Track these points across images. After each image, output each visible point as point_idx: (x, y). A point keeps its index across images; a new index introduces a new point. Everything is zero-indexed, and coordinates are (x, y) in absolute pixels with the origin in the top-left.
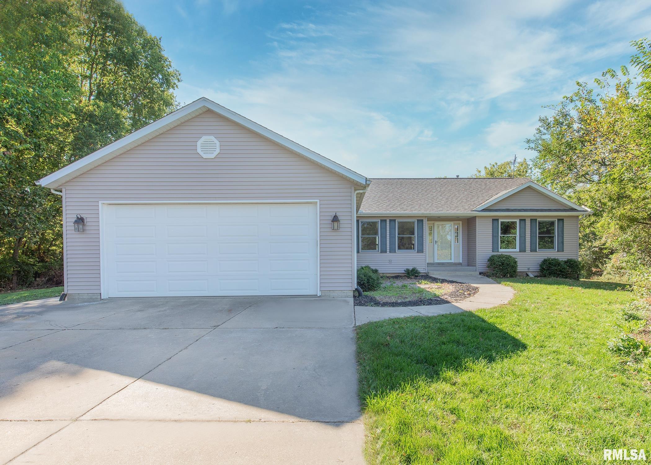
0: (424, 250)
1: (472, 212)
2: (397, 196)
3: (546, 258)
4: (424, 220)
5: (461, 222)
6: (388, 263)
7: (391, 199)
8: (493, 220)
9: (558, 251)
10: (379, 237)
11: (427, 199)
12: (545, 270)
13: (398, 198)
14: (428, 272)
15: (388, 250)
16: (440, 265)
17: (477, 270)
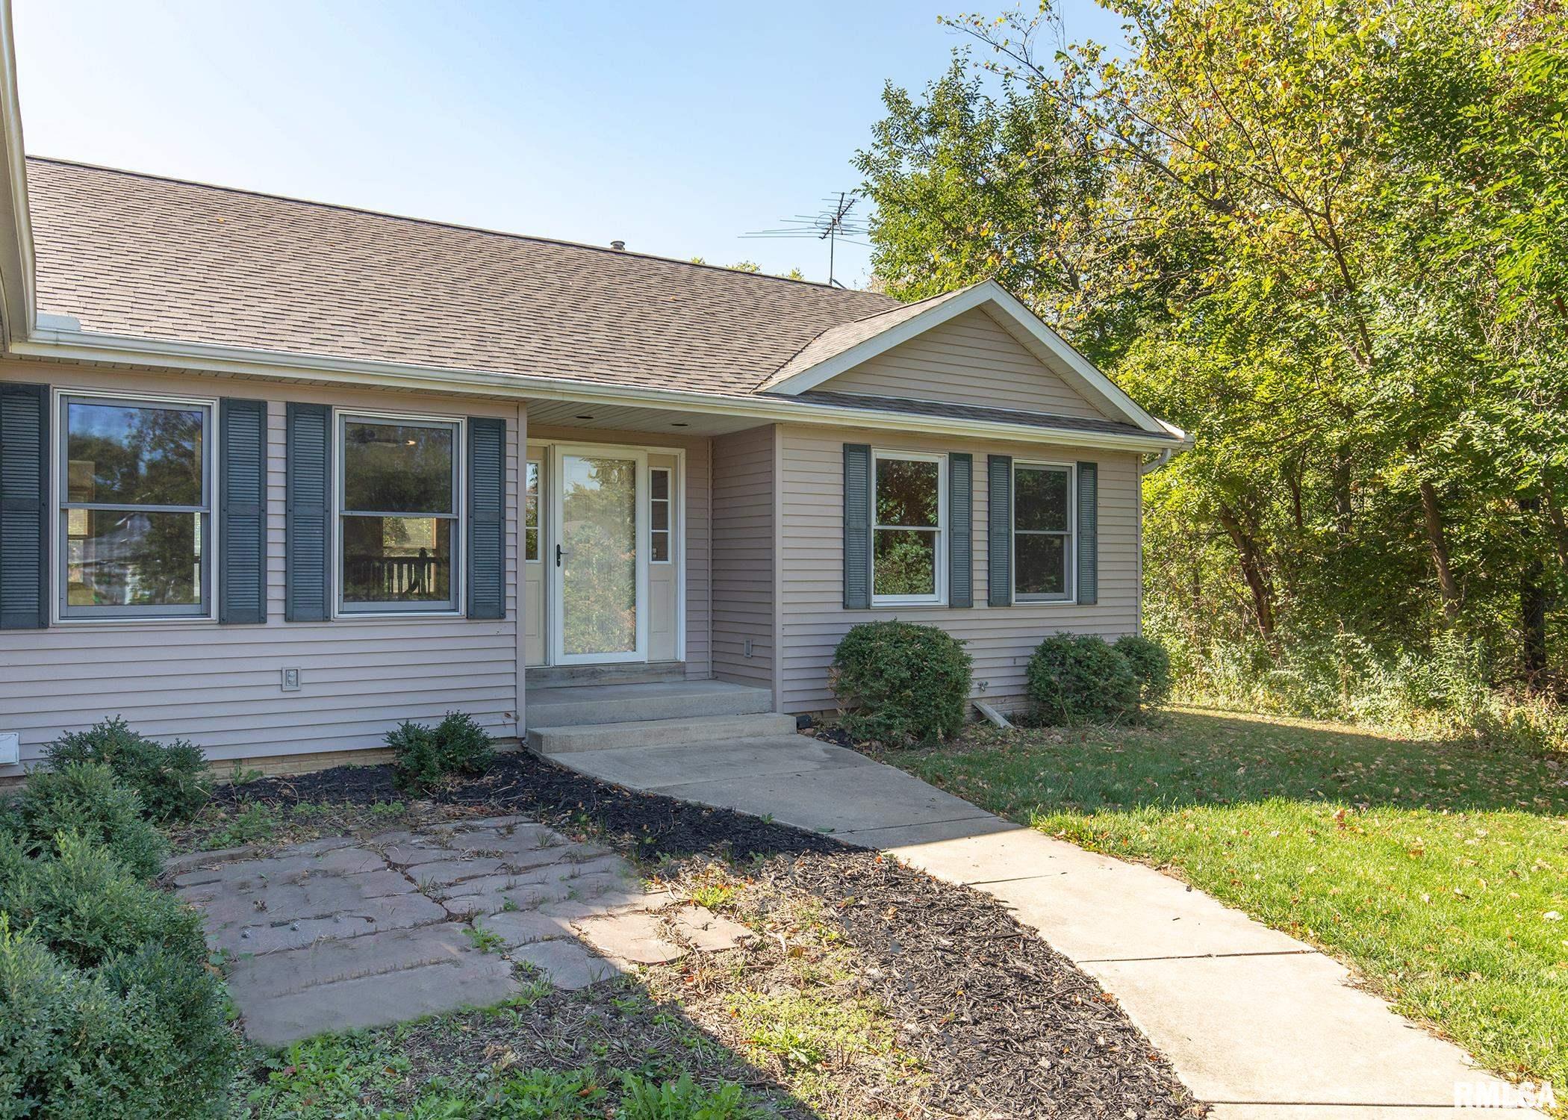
0: (510, 605)
1: (764, 399)
2: (334, 279)
3: (1051, 633)
4: (510, 425)
5: (681, 453)
6: (275, 693)
7: (298, 286)
8: (849, 449)
9: (1079, 603)
10: (206, 517)
11: (508, 313)
12: (1056, 691)
13: (337, 287)
14: (538, 737)
15: (275, 607)
16: (578, 682)
17: (779, 704)
